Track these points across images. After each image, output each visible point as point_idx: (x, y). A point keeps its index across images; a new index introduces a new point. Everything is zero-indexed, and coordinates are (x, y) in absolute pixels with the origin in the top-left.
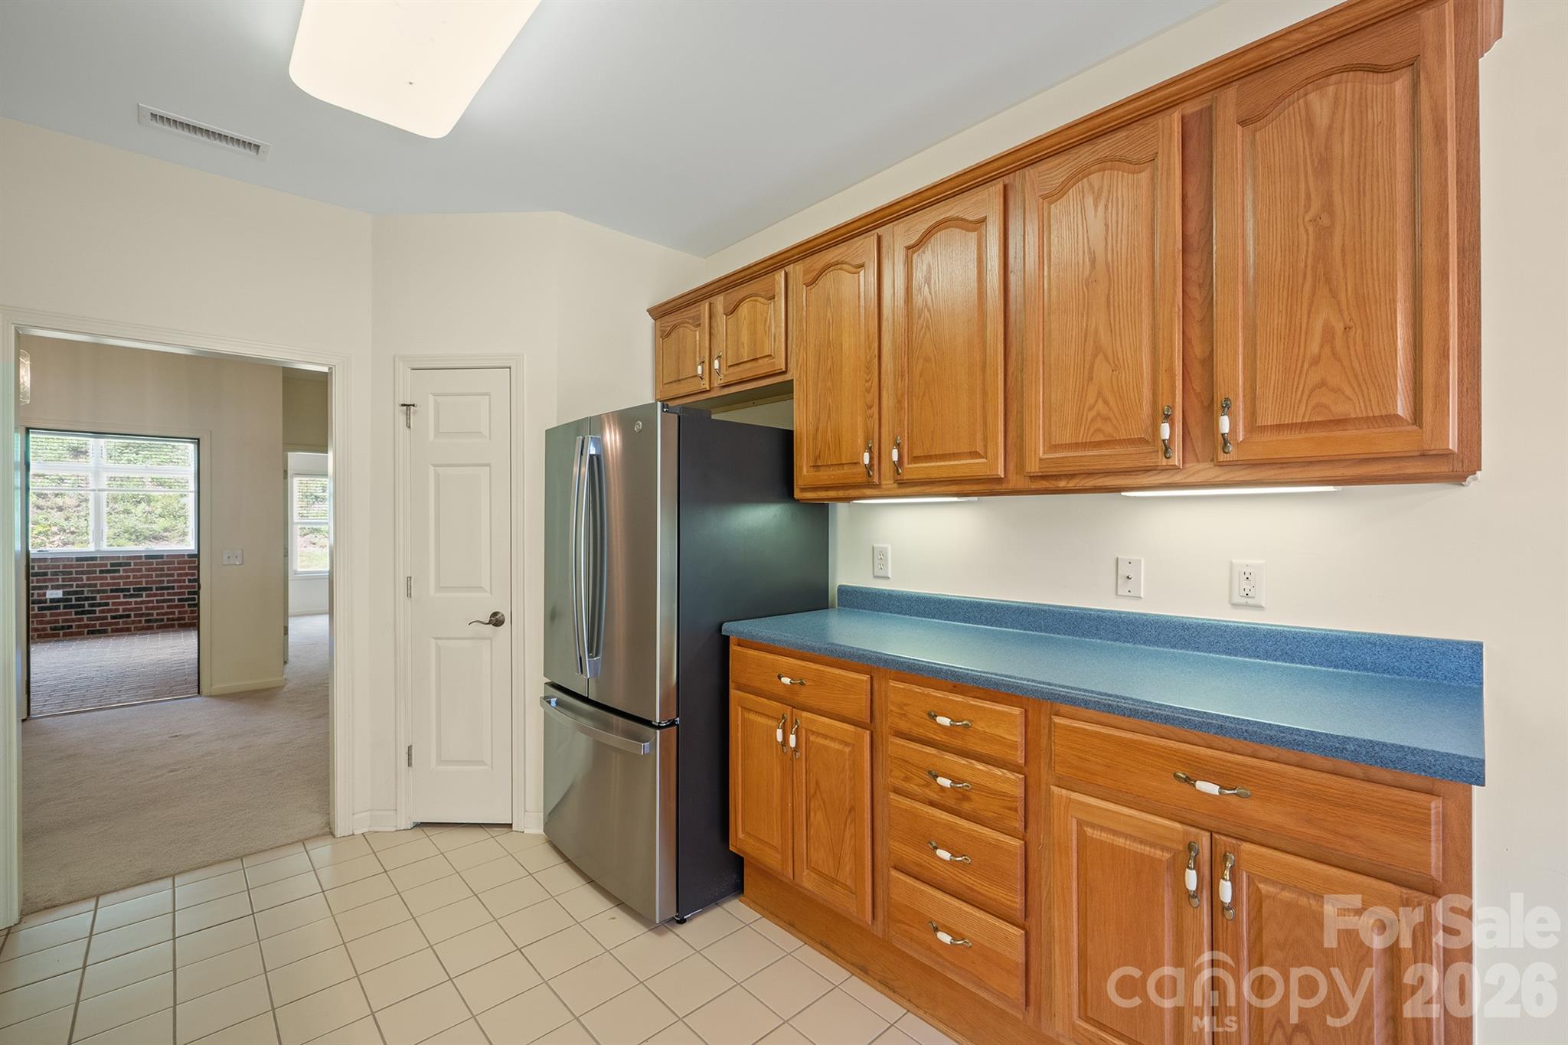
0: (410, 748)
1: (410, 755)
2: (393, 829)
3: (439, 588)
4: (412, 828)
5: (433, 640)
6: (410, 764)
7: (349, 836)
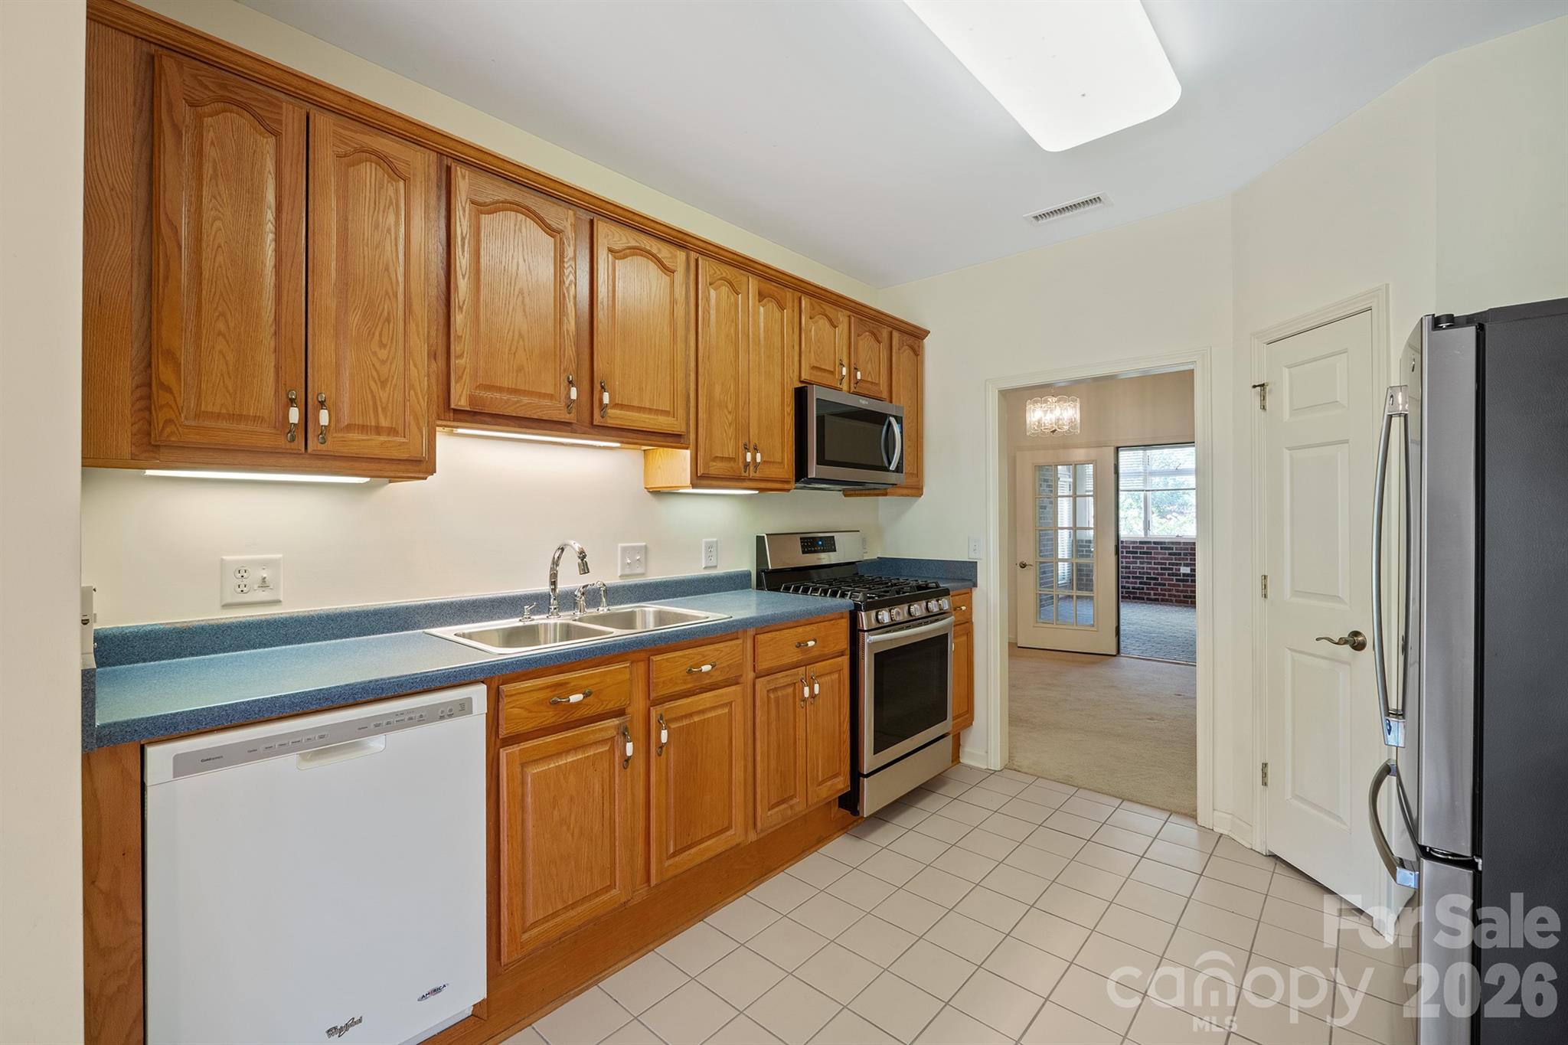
0: (1265, 765)
1: (1265, 775)
2: (1249, 847)
3: (1296, 593)
4: (1266, 856)
5: (1289, 651)
6: (1265, 784)
7: (1209, 829)
